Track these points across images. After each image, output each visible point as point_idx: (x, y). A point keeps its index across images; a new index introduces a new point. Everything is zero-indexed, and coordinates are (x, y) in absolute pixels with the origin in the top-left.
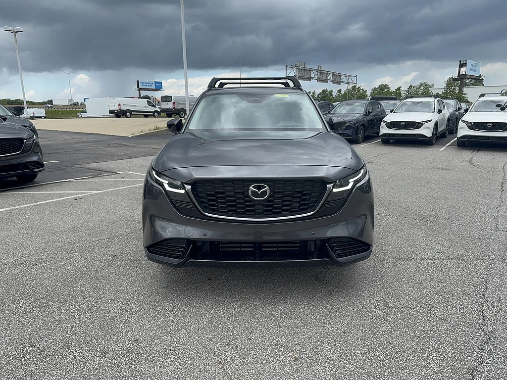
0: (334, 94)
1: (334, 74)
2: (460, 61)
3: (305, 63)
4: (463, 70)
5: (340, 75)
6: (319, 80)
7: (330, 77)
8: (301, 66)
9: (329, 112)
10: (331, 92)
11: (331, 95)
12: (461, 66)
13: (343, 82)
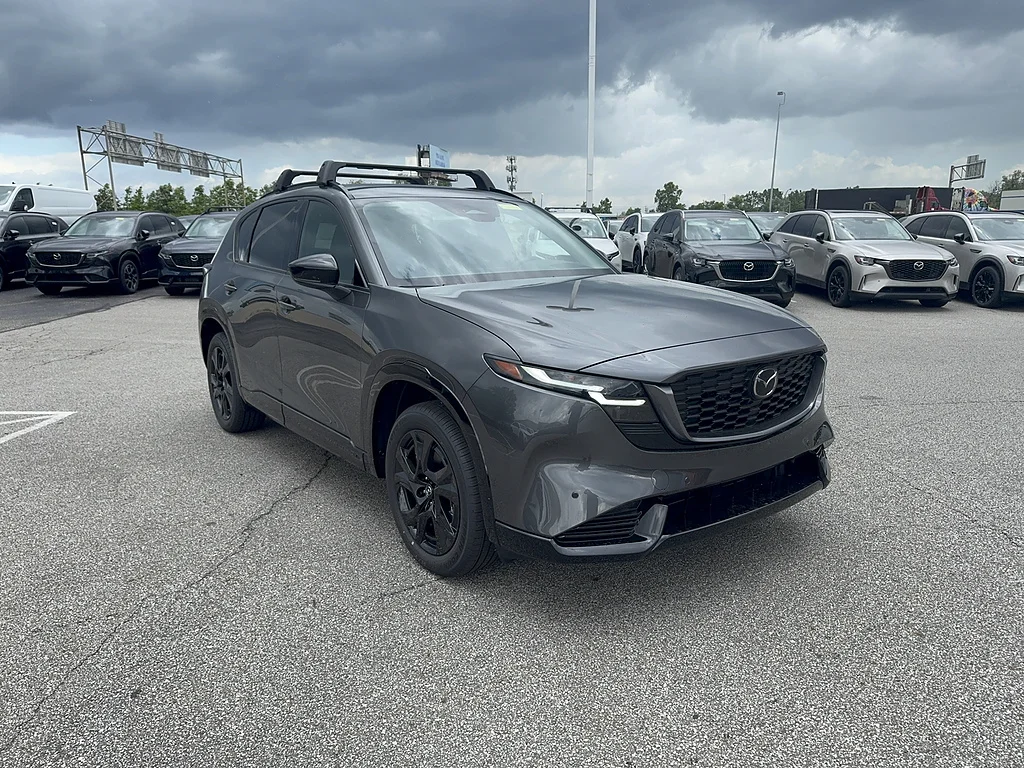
0: (190, 196)
1: (193, 154)
2: (419, 147)
3: (123, 125)
4: (425, 163)
5: (206, 158)
6: (161, 165)
7: (184, 160)
8: (115, 130)
9: (180, 235)
10: (180, 191)
11: (182, 198)
12: (421, 154)
13: (215, 173)
